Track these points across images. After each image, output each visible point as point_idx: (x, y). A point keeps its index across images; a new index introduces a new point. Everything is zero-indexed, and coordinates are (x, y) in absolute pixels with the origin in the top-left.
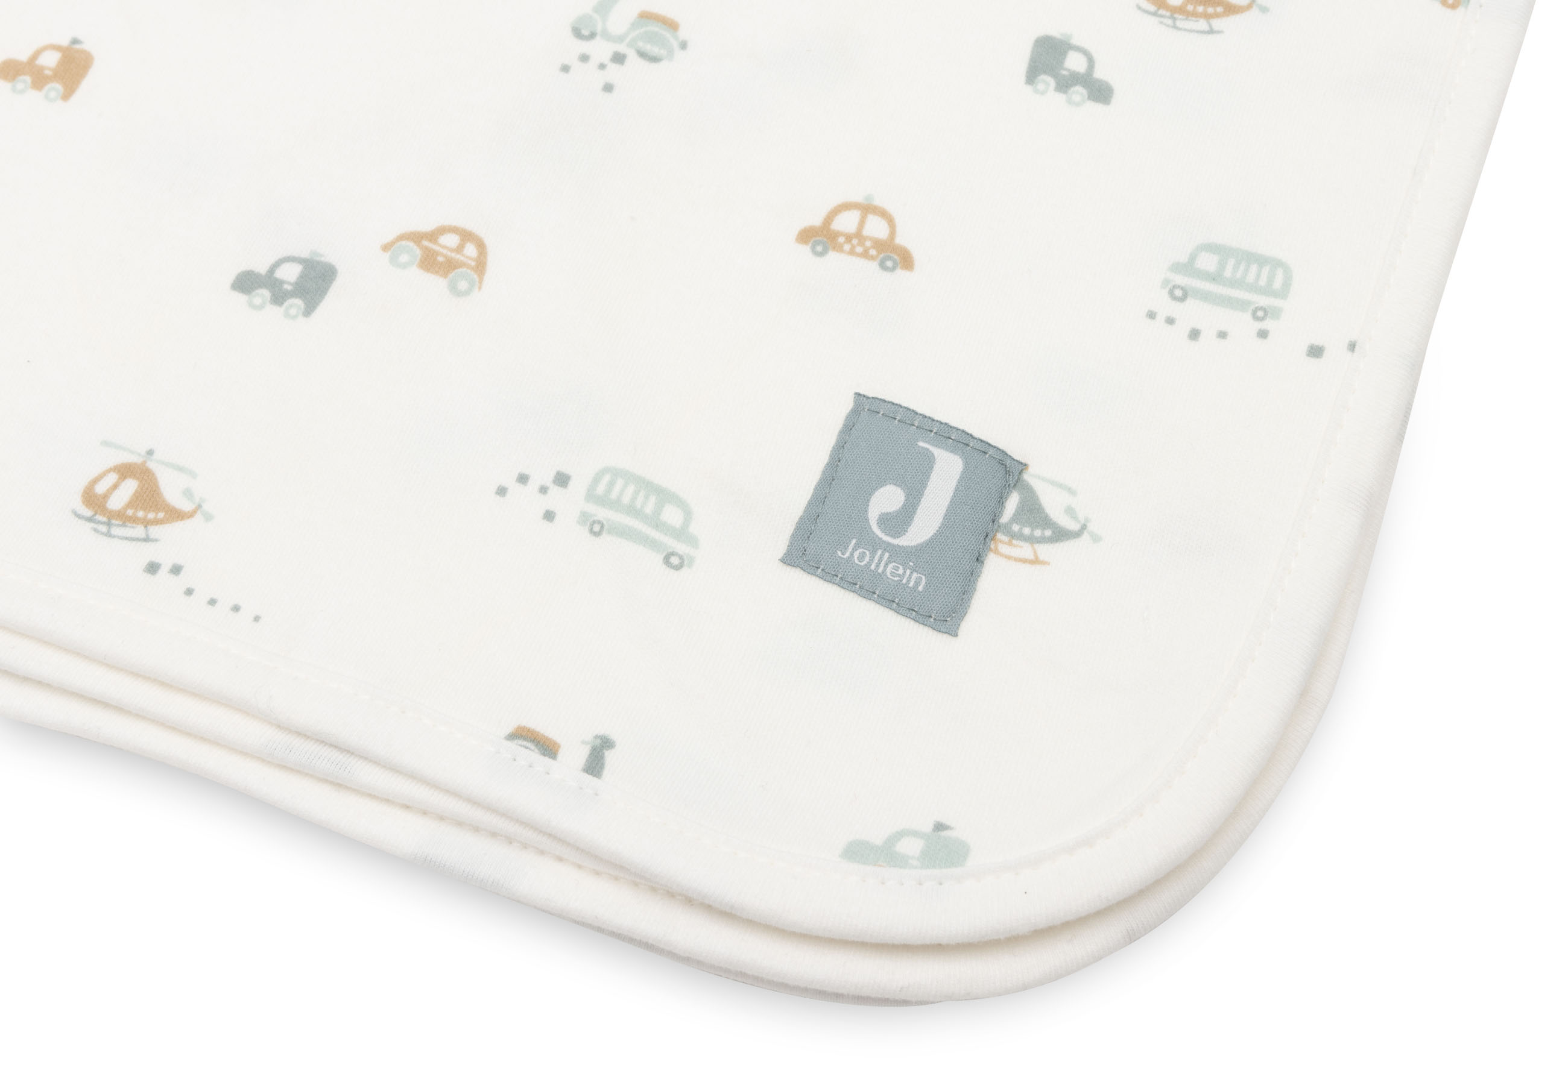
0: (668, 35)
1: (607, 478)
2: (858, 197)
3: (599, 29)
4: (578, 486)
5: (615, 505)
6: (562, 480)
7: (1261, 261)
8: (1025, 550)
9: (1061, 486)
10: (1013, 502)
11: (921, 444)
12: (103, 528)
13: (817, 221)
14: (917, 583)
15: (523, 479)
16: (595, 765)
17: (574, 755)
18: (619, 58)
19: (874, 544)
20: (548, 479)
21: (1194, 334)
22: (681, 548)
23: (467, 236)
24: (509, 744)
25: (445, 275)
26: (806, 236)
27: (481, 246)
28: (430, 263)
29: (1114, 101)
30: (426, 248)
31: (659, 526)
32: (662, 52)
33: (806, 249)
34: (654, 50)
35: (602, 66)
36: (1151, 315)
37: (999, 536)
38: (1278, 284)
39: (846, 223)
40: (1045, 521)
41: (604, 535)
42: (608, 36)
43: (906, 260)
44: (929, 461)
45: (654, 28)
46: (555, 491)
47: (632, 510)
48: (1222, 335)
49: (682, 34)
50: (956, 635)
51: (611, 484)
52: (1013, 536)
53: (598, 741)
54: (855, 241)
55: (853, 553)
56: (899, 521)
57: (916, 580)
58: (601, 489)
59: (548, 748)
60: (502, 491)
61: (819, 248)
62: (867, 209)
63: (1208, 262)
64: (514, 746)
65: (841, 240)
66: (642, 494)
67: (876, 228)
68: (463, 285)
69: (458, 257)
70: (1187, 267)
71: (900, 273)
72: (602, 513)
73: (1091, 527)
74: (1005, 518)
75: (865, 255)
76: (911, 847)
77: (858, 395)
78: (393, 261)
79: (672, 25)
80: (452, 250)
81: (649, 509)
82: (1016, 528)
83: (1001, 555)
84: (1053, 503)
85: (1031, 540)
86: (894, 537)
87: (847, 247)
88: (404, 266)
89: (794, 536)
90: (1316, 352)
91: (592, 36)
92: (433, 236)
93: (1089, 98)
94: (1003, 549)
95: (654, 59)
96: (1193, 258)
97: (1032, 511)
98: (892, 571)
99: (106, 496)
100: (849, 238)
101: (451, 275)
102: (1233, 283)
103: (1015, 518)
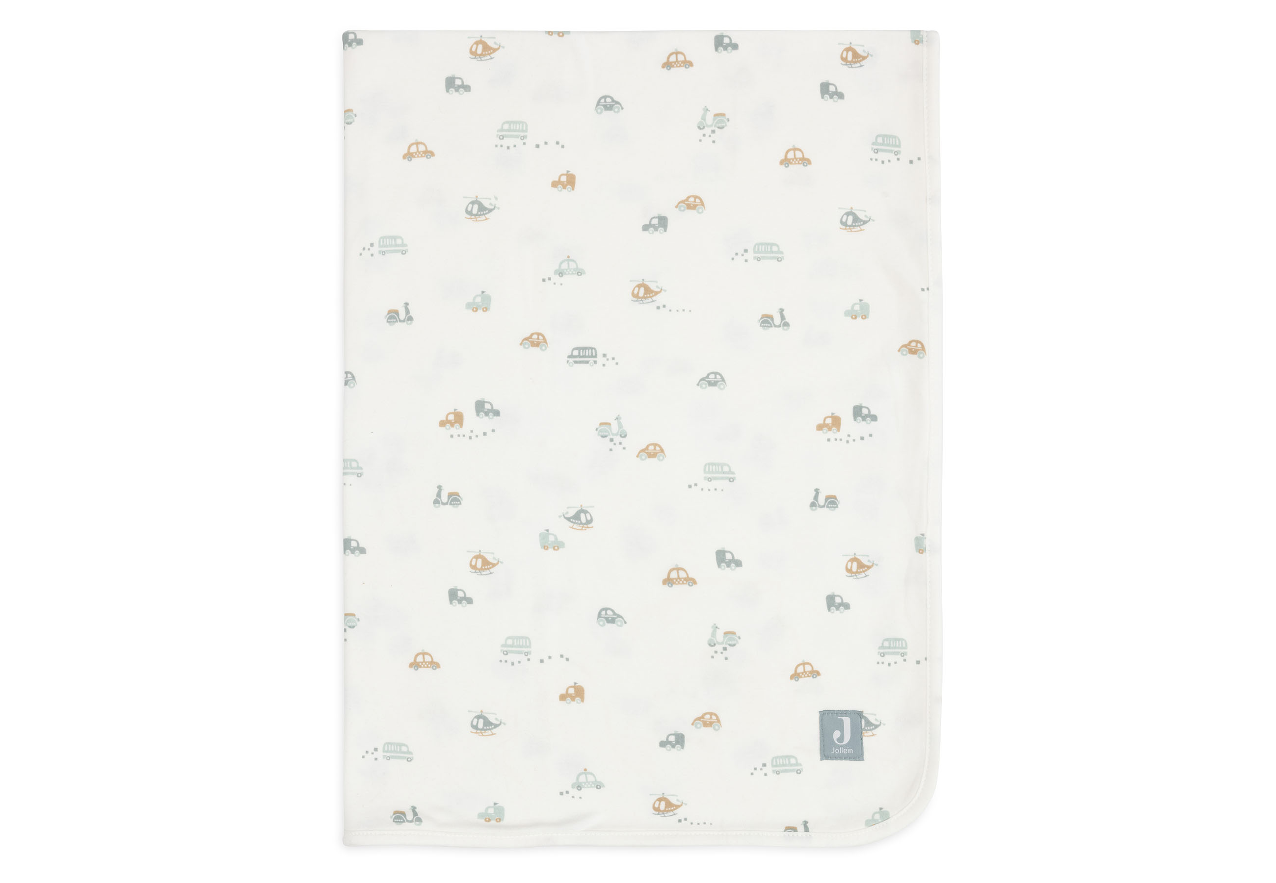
0: (734, 636)
1: (774, 760)
2: (801, 662)
3: (716, 642)
4: (769, 765)
5: (780, 766)
6: (764, 765)
7: (899, 640)
8: (870, 733)
9: (872, 714)
10: (863, 722)
11: (839, 718)
12: (663, 815)
13: (793, 672)
14: (851, 752)
15: (755, 769)
16: (806, 829)
17: (801, 828)
18: (725, 649)
19: (839, 747)
20: (761, 766)
21: (889, 665)
22: (799, 768)
23: (711, 714)
24: (785, 833)
25: (711, 726)
26: (792, 677)
27: (716, 715)
28: (706, 724)
29: (851, 607)
30: (703, 721)
31: (791, 765)
32: (735, 642)
33: (793, 681)
34: (733, 643)
35: (722, 653)
36: (878, 663)
37: (863, 732)
38: (904, 646)
39: (800, 670)
40: (872, 724)
41: (781, 774)
42: (719, 643)
43: (818, 673)
44: (842, 721)
45: (730, 636)
46: (764, 768)
47: (784, 765)
48: (896, 663)
49: (738, 634)
50: (863, 760)
51: (776, 761)
52: (866, 730)
53: (804, 823)
54: (804, 674)
55: (835, 751)
56: (841, 739)
57: (850, 751)
58: (775, 764)
59: (794, 829)
60: (752, 774)
61: (797, 679)
62: (804, 664)
63: (886, 644)
64: (787, 833)
65: (801, 674)
66: (784, 760)
67: (808, 668)
68: (717, 727)
69: (712, 720)
70: (882, 647)
71: (818, 677)
72: (777, 769)
73: (882, 722)
74: (863, 728)
75: (808, 676)
76: (877, 817)
77: (820, 712)
78: (696, 727)
79: (734, 633)
80: (709, 719)
81: (787, 762)
82: (866, 728)
83: (866, 736)
84: (872, 719)
85: (870, 730)
86: (842, 743)
87: (803, 676)
88: (700, 728)
89: (821, 753)
90: (918, 662)
91: (715, 645)
92: (703, 717)
93: (845, 609)
94: (865, 734)
95: (734, 645)
96: (883, 644)
97: (868, 723)
98: (844, 751)
99: (659, 807)
100: (802, 673)
101: (713, 726)
102: (895, 648)
103: (865, 726)
